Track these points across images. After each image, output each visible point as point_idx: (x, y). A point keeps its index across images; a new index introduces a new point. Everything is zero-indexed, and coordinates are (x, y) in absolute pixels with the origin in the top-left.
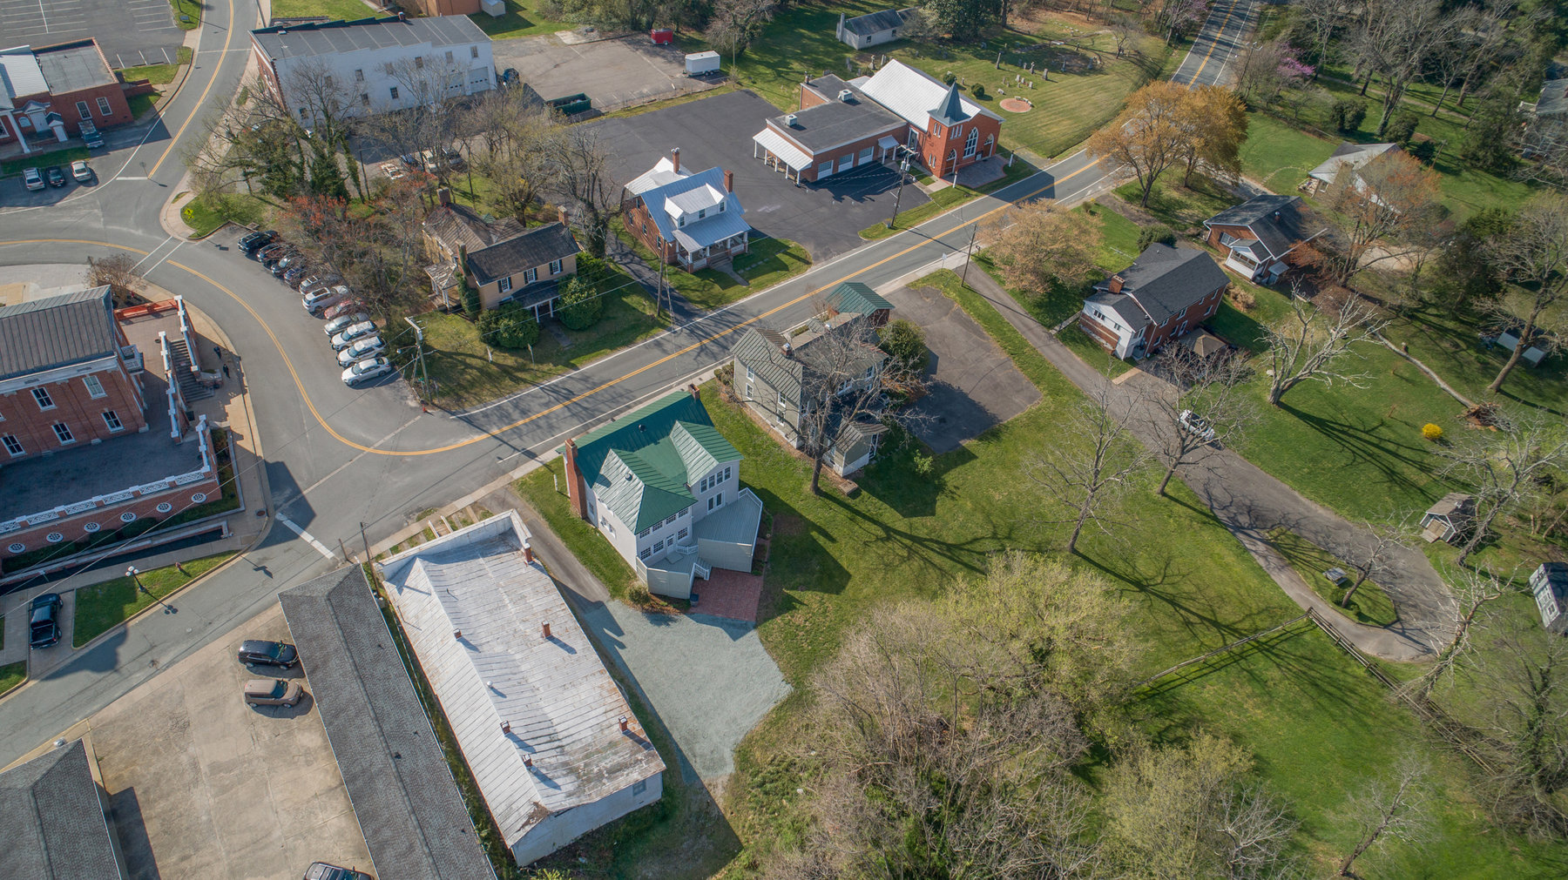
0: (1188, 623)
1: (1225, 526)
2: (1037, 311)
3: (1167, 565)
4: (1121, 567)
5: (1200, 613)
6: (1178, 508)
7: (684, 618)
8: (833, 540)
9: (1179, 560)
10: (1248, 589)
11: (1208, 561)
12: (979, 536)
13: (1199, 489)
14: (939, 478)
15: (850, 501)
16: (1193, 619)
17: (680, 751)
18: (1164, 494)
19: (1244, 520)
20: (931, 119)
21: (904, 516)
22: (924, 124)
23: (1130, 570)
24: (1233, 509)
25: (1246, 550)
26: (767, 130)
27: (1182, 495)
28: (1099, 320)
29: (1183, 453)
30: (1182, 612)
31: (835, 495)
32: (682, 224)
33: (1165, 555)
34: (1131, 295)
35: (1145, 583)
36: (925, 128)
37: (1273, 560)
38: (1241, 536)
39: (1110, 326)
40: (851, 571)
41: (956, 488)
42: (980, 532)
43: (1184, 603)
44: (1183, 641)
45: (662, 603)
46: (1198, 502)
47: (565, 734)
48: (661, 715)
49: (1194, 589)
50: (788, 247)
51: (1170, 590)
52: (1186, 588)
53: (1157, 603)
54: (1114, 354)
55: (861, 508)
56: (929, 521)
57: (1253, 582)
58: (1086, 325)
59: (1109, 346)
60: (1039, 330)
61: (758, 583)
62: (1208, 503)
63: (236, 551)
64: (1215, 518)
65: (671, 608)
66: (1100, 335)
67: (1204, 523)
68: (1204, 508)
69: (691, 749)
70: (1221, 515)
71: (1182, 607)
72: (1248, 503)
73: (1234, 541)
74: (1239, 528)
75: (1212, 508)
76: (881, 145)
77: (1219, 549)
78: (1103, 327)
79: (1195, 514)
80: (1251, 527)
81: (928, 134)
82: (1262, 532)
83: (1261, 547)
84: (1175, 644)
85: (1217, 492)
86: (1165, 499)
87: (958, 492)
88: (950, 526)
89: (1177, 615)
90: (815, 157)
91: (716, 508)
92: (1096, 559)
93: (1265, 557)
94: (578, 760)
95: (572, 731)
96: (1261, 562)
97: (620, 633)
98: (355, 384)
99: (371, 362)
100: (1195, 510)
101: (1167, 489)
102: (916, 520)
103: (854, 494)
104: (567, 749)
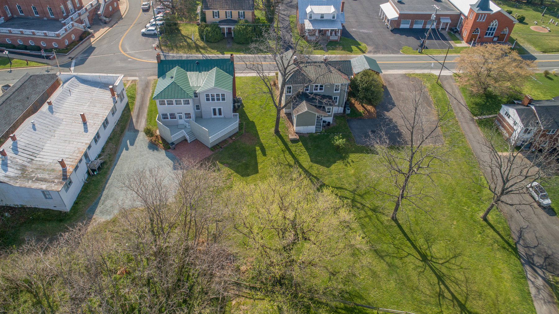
0: (440, 295)
1: (519, 257)
2: (474, 106)
3: (455, 257)
4: (421, 242)
5: (456, 294)
6: (491, 232)
7: (163, 152)
8: (265, 155)
9: (466, 258)
10: (507, 300)
11: (488, 269)
12: (344, 187)
13: (514, 228)
14: (347, 153)
15: (290, 144)
16: (447, 294)
17: (100, 199)
18: (485, 219)
19: (538, 260)
20: (471, 9)
21: (312, 161)
22: (466, 12)
23: (425, 247)
24: (534, 251)
25: (526, 278)
26: (388, 3)
27: (499, 227)
28: (506, 118)
29: (502, 194)
30: (442, 287)
31: (284, 138)
32: (311, 17)
33: (458, 251)
34: (533, 108)
35: (429, 258)
36: (466, 14)
37: (544, 294)
38: (528, 268)
39: (511, 122)
40: (260, 171)
41: (353, 162)
42: (347, 186)
43: (448, 282)
44: (427, 303)
45: (161, 142)
46: (509, 235)
47: (41, 156)
48: (110, 181)
49: (463, 278)
50: (360, 45)
51: (444, 270)
52: (457, 275)
53: (428, 271)
54: (508, 140)
55: (293, 149)
56: (322, 169)
57: (514, 297)
58: (499, 121)
59: (507, 135)
60: (468, 115)
61: (210, 153)
62: (517, 239)
63: (48, 64)
64: (515, 250)
65: (162, 145)
66: (503, 126)
67: (504, 248)
68: (511, 240)
69: (104, 201)
70: (521, 250)
71: (444, 283)
72: (550, 252)
73: (520, 268)
74: (532, 264)
75: (517, 243)
76: (441, 20)
77: (502, 266)
78: (507, 123)
79: (501, 240)
80: (541, 267)
81: (466, 18)
82: (548, 274)
83: (540, 282)
84: (420, 302)
85: (529, 237)
86: (484, 223)
87: (351, 164)
88: (332, 176)
89: (437, 286)
90: (400, 15)
91: (218, 116)
92: (406, 231)
93: (538, 289)
94: (32, 168)
95: (45, 157)
96: (533, 291)
97: (132, 144)
98: (144, 35)
99: (153, 28)
100: (502, 238)
101: (489, 217)
102: (316, 166)
103: (294, 141)
104: (34, 162)
